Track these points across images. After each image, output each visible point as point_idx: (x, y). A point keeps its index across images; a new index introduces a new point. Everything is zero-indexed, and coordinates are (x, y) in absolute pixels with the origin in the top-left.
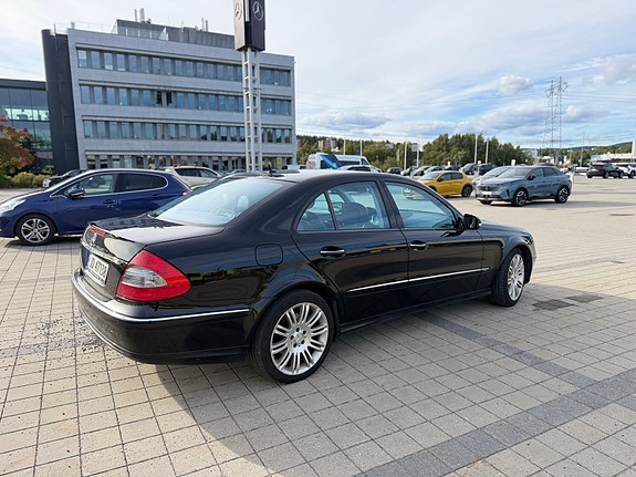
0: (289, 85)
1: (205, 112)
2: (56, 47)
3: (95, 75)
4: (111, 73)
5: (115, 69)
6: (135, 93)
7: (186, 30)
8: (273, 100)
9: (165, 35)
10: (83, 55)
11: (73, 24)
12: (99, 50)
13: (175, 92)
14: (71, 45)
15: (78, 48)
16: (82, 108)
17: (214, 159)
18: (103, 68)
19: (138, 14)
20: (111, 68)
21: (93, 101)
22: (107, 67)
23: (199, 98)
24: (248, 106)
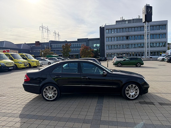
0: (165, 29)
1: (137, 40)
2: (102, 30)
3: (110, 35)
4: (113, 34)
5: (114, 33)
6: (118, 38)
7: (133, 19)
8: (159, 34)
9: (127, 22)
10: (107, 31)
11: (106, 24)
12: (111, 29)
13: (129, 36)
14: (105, 29)
15: (106, 30)
16: (106, 43)
17: (142, 53)
18: (111, 33)
19: (121, 18)
20: (113, 33)
21: (109, 41)
22: (112, 33)
23: (135, 37)
24: (146, 37)
